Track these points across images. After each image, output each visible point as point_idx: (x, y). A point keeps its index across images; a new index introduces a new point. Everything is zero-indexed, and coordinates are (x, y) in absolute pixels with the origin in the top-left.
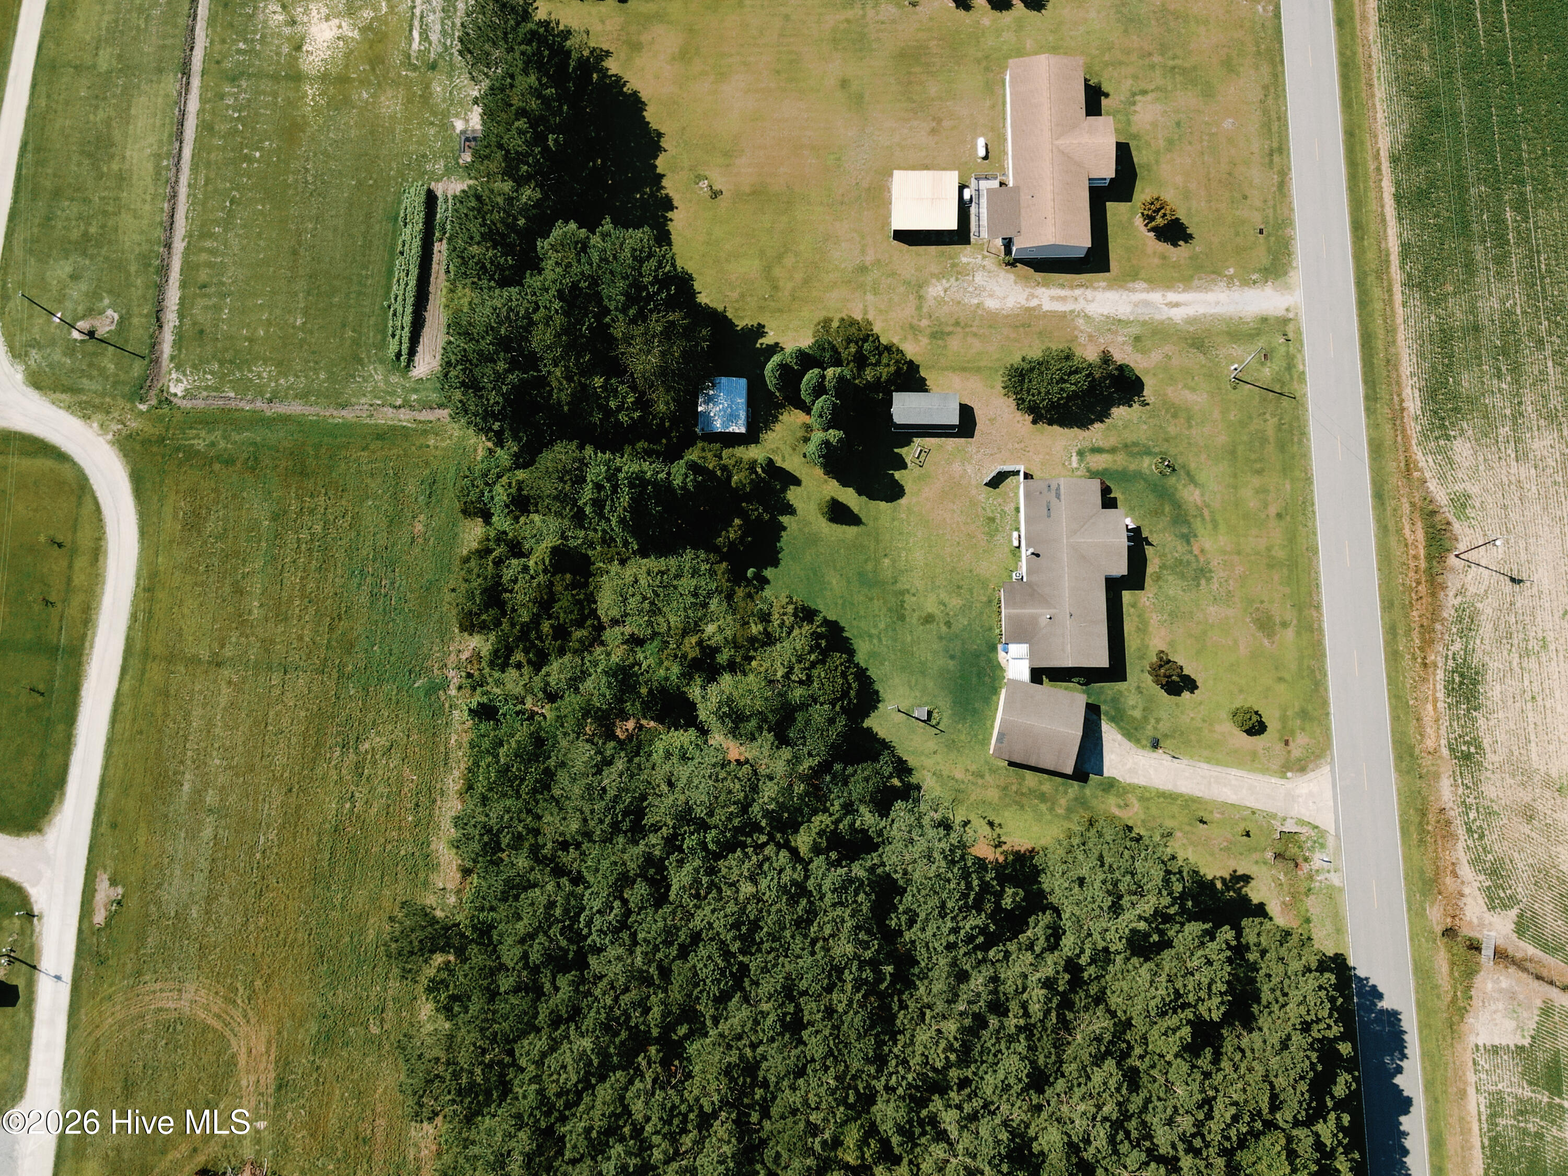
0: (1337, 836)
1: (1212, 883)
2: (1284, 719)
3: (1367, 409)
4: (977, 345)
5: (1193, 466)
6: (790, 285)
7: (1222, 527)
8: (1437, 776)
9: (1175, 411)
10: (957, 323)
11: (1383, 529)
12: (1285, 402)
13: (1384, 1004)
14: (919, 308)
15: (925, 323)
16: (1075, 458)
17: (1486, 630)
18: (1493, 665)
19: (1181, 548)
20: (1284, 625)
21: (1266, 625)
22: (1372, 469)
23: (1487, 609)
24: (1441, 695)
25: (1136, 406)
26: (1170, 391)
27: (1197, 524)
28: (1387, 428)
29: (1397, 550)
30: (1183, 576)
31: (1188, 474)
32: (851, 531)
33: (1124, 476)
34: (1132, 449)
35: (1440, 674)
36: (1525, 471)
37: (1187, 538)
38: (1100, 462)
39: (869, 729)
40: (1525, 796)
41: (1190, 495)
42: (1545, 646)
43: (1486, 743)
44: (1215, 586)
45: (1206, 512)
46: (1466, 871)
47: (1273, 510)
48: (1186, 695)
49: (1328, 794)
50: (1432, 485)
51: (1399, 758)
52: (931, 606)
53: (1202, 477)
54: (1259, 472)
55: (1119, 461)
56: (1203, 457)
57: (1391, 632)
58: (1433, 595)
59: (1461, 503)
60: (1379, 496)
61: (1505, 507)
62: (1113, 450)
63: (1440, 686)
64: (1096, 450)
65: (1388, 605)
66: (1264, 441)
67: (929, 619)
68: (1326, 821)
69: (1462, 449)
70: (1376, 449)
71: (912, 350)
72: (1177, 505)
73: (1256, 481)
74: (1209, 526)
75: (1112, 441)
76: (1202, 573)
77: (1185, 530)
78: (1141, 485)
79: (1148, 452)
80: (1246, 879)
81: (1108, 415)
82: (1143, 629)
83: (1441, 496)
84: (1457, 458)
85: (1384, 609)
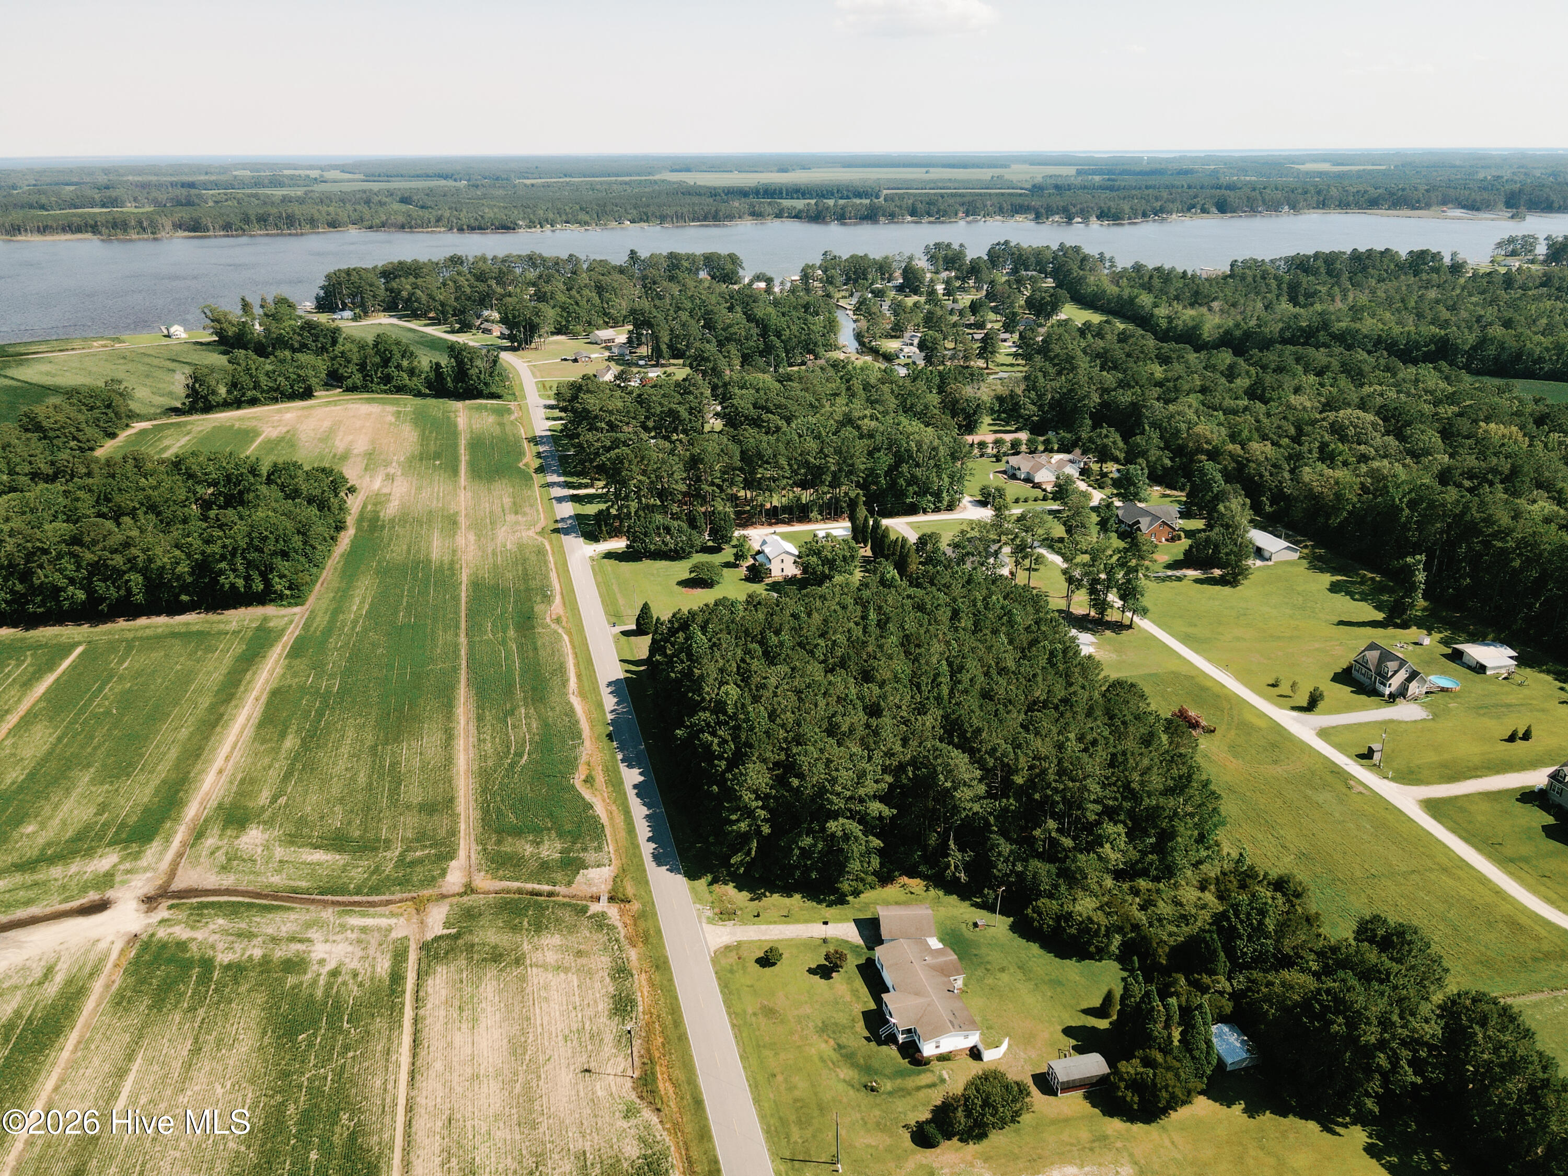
0: (700, 922)
1: (772, 893)
2: (744, 968)
3: (716, 1162)
4: (1065, 1137)
5: (851, 1092)
6: (1252, 1153)
7: (816, 1059)
8: (639, 959)
9: (880, 1127)
10: (1091, 1149)
11: (692, 1081)
12: (787, 1155)
13: (665, 868)
14: (1131, 1155)
15: (1119, 1144)
16: (946, 1076)
17: (609, 1038)
18: (604, 1019)
19: (843, 1040)
20: (755, 1014)
21: (769, 1012)
22: (706, 1119)
23: (608, 1049)
24: (640, 999)
25: (913, 1123)
26: (888, 1141)
27: (835, 1056)
28: (694, 1154)
29: (678, 1074)
30: (836, 1024)
31: (853, 1086)
32: (1085, 1006)
33: (901, 1074)
34: (904, 1092)
35: (641, 1009)
36: (578, 1145)
37: (840, 1047)
38: (925, 1079)
39: (1009, 917)
40: (583, 961)
41: (846, 1073)
42: (566, 1038)
43: (608, 979)
44: (811, 1025)
45: (831, 1065)
46: (619, 925)
47: (780, 1078)
48: (814, 966)
49: (709, 938)
50: (655, 1119)
51: (666, 962)
52: (1005, 977)
53: (841, 1087)
54: (796, 1100)
55: (910, 1083)
56: (845, 1100)
57: (678, 1022)
58: (648, 1050)
59: (630, 1113)
60: (698, 1103)
61: (596, 1116)
62: (919, 1088)
63: (640, 1003)
64: (933, 1085)
65: (682, 1038)
66: (799, 1122)
67: (1003, 970)
68: (707, 928)
69: (632, 1150)
70: (704, 1135)
71: (1116, 1125)
72: (854, 1065)
73: (797, 1093)
74: (825, 1057)
75: (922, 1094)
76: (824, 1029)
77: (843, 1051)
78: (887, 1071)
79: (890, 1094)
80: (752, 900)
81: (933, 1111)
82: (855, 992)
83: (648, 1115)
84: (635, 1143)
85: (685, 1033)
